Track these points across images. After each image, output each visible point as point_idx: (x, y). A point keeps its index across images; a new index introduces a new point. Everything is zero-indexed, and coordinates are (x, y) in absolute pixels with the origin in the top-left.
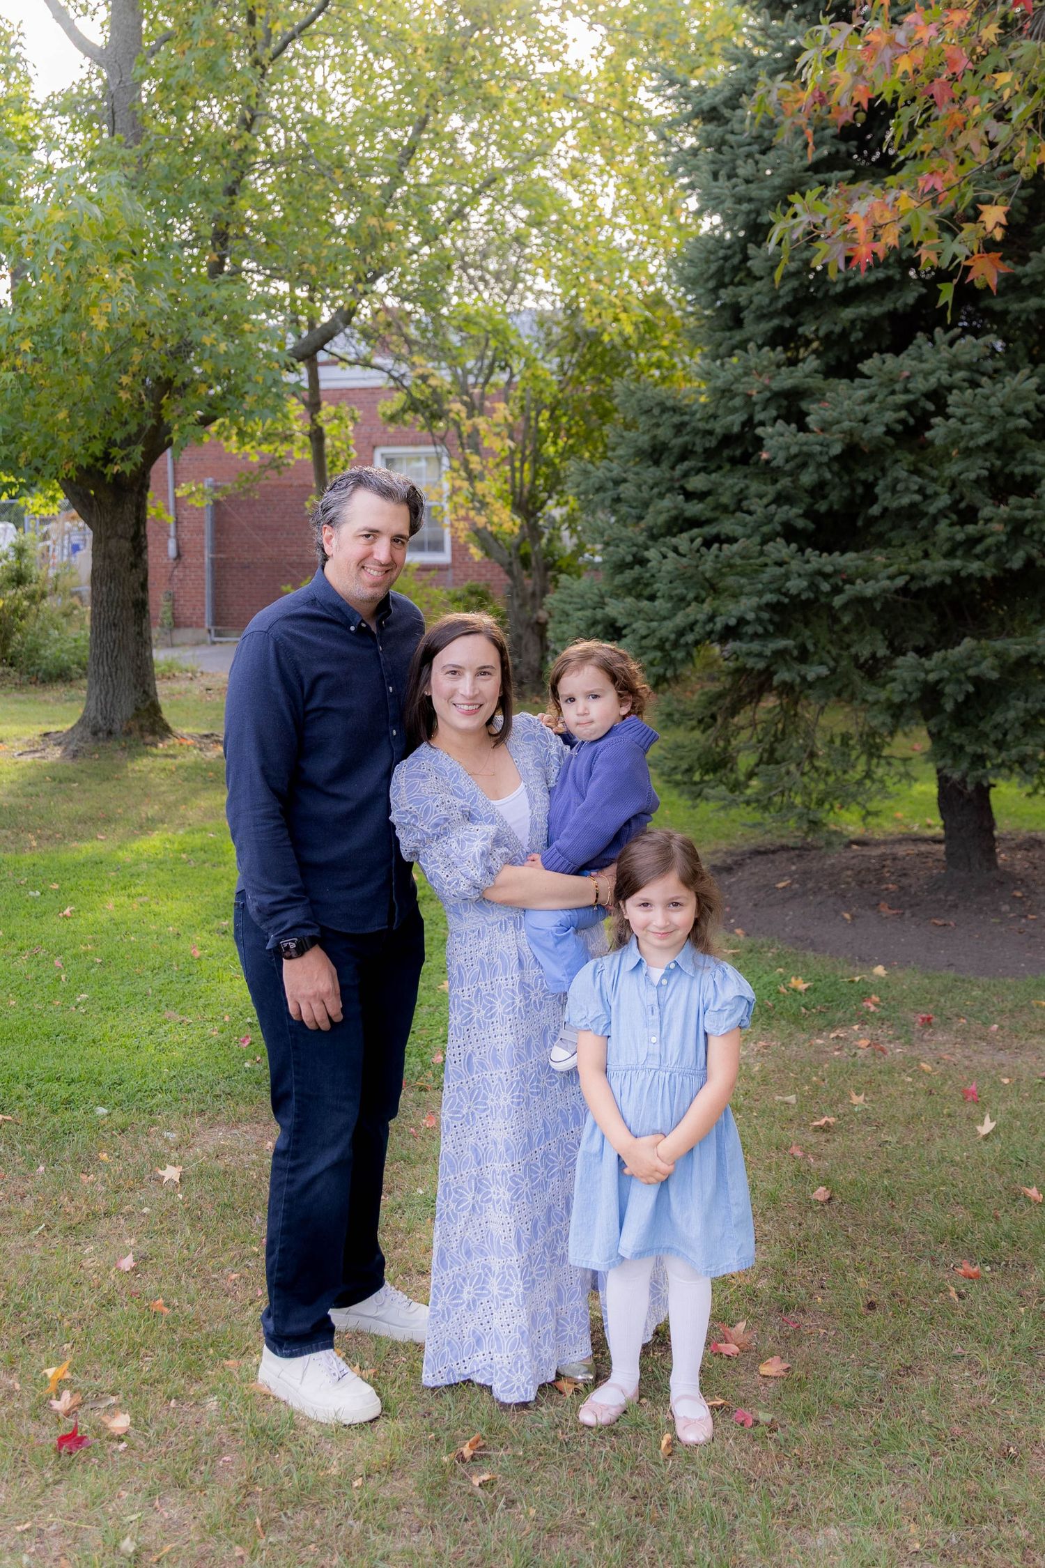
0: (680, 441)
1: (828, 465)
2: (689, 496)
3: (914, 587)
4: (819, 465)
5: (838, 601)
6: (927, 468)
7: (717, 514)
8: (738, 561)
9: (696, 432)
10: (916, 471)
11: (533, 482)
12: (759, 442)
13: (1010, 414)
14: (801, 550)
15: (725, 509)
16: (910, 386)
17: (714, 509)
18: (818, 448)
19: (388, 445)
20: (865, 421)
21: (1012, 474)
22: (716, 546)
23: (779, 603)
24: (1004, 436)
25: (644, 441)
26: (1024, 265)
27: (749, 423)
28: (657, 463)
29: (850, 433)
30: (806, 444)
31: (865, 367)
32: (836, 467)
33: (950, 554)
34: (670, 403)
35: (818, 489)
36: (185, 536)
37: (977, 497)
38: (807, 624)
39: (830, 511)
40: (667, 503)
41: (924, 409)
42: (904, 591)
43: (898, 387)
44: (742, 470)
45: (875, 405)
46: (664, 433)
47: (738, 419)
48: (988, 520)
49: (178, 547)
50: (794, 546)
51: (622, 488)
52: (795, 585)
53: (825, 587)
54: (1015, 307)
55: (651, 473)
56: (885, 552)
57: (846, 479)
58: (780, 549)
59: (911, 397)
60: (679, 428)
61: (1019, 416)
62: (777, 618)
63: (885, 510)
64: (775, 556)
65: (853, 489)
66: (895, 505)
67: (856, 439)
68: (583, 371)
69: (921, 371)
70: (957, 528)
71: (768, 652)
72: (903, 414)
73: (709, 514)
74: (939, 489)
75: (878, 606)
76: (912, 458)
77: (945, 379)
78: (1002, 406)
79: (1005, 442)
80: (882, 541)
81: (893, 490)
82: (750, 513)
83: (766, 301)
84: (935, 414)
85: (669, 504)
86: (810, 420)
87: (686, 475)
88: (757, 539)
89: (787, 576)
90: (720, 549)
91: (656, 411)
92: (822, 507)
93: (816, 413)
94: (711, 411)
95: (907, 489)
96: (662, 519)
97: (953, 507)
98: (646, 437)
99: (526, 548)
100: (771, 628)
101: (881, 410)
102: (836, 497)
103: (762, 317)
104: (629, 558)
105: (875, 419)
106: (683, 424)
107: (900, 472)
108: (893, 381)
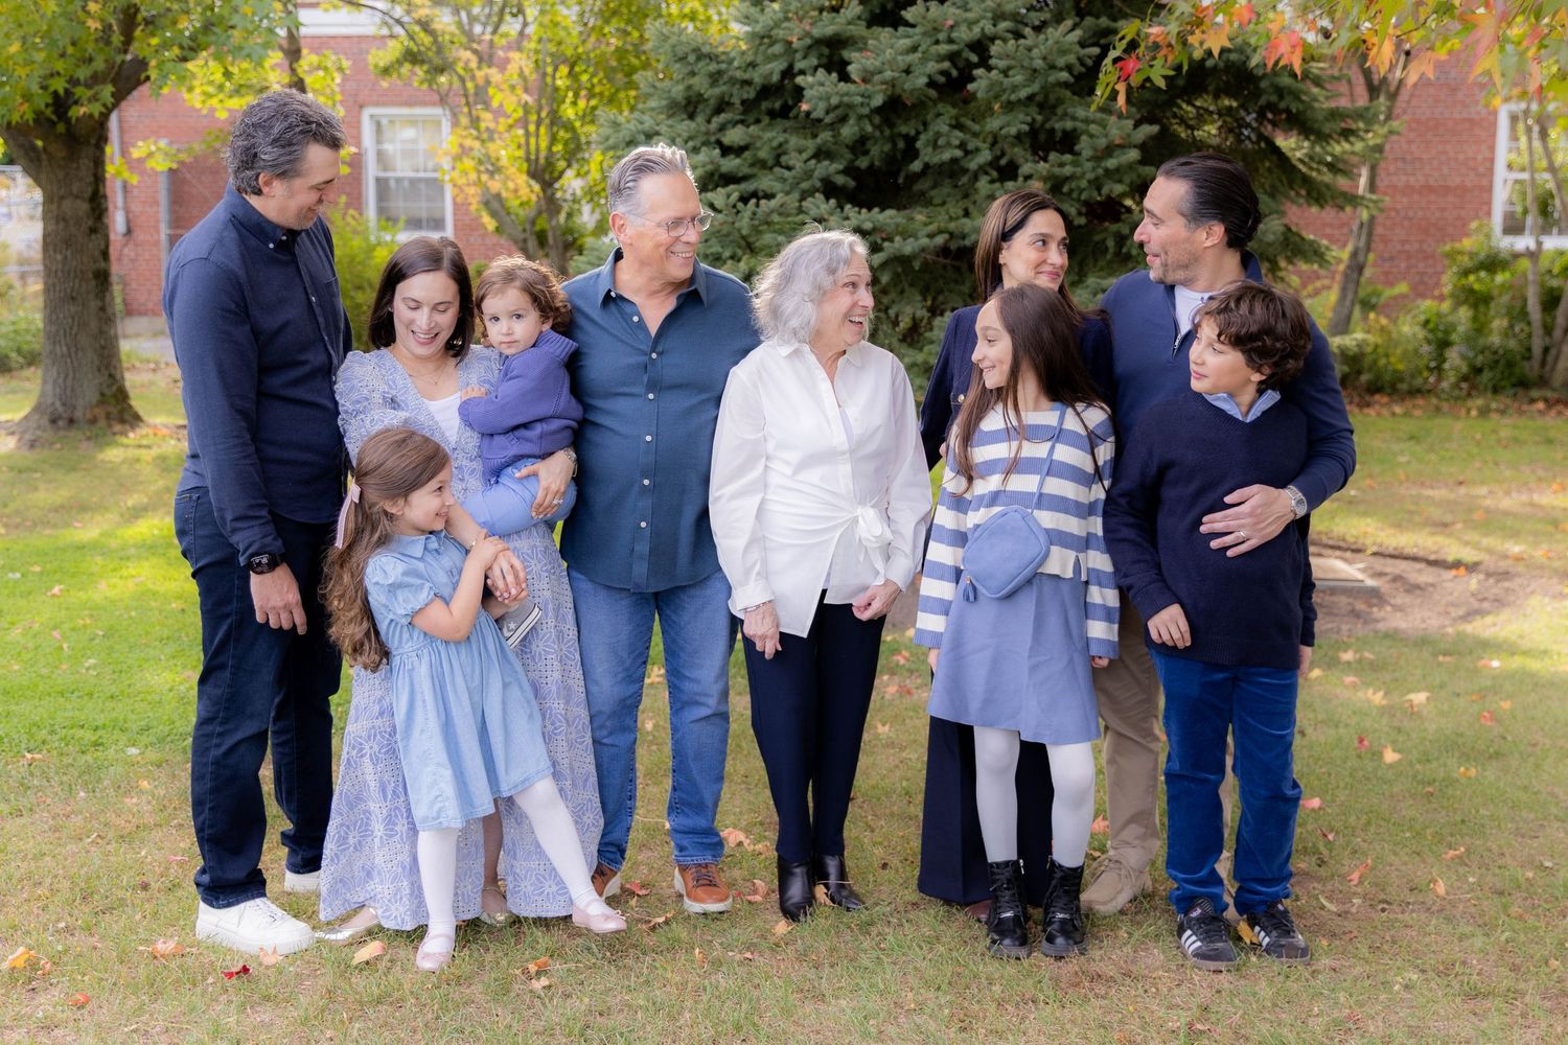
0: (717, 91)
1: (869, 117)
2: (726, 150)
3: (953, 246)
4: (860, 117)
6: (969, 123)
7: (755, 170)
8: (776, 218)
9: (733, 81)
10: (958, 126)
11: (549, 148)
12: (799, 92)
13: (1052, 67)
14: (840, 207)
15: (762, 164)
16: (954, 35)
17: (752, 165)
18: (859, 99)
19: (377, 104)
20: (907, 71)
21: (1052, 131)
22: (753, 201)
24: (1046, 90)
25: (678, 91)
27: (789, 73)
28: (691, 117)
29: (892, 83)
30: (847, 94)
31: (909, 14)
32: (877, 120)
34: (706, 49)
35: (860, 145)
36: (136, 208)
37: (1018, 153)
39: (870, 167)
40: (703, 156)
41: (967, 60)
42: (944, 251)
43: (942, 36)
44: (781, 123)
45: (918, 55)
46: (700, 83)
47: (775, 69)
48: (1028, 178)
49: (128, 222)
50: (833, 202)
55: (685, 127)
56: (925, 211)
57: (887, 132)
58: (819, 205)
59: (954, 47)
60: (715, 78)
61: (1061, 69)
63: (927, 166)
64: (814, 212)
65: (894, 144)
66: (936, 160)
67: (898, 91)
68: (607, 21)
69: (965, 20)
70: (997, 185)
72: (946, 65)
73: (746, 170)
74: (980, 144)
75: (917, 265)
76: (954, 112)
77: (989, 29)
78: (1044, 59)
79: (1046, 97)
80: (924, 200)
81: (935, 146)
82: (789, 168)
84: (977, 66)
85: (706, 158)
86: (851, 69)
87: (722, 128)
88: (796, 195)
90: (757, 205)
91: (692, 58)
92: (863, 163)
93: (858, 62)
94: (749, 59)
95: (948, 144)
97: (994, 163)
98: (681, 87)
99: (542, 224)
101: (924, 60)
102: (877, 151)
105: (917, 70)
106: (720, 73)
107: (942, 126)
108: (936, 30)
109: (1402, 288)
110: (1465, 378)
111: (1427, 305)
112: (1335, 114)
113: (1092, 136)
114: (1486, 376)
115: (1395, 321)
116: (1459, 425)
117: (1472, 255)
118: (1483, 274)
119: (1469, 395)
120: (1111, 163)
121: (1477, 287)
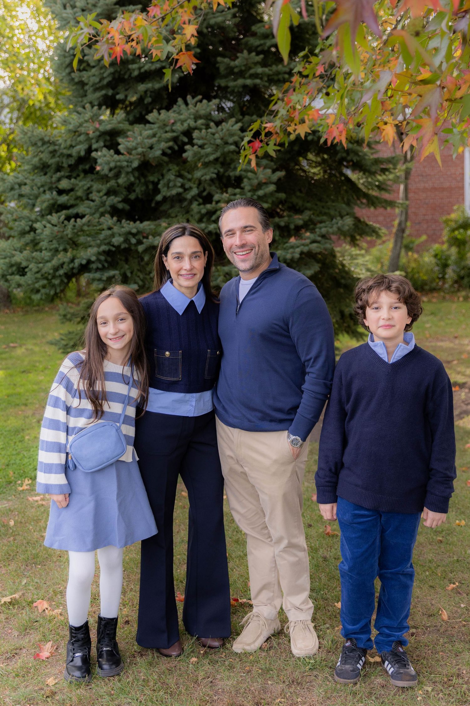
0: (54, 160)
1: (132, 173)
2: (61, 192)
4: (127, 173)
5: (141, 248)
6: (186, 174)
7: (78, 201)
8: (86, 228)
9: (62, 155)
10: (180, 176)
12: (95, 161)
13: (226, 143)
14: (119, 221)
15: (80, 199)
16: (174, 128)
17: (74, 199)
18: (125, 164)
20: (151, 148)
21: (229, 176)
22: (73, 220)
23: (110, 251)
24: (224, 155)
26: (234, 60)
27: (89, 150)
28: (44, 174)
29: (143, 154)
30: (119, 161)
31: (150, 117)
32: (136, 174)
33: (200, 221)
34: (46, 139)
35: (130, 188)
37: (212, 189)
38: (127, 261)
39: (137, 198)
40: (48, 196)
41: (182, 141)
43: (168, 129)
44: (90, 176)
45: (156, 139)
46: (45, 156)
47: (83, 147)
48: (217, 202)
50: (115, 219)
51: (23, 188)
52: (117, 240)
53: (133, 241)
54: (231, 84)
55: (40, 179)
56: (167, 220)
57: (143, 180)
58: (108, 221)
59: (175, 134)
60: (53, 154)
61: (231, 144)
62: (109, 259)
63: (165, 197)
64: (106, 224)
65: (147, 187)
66: (168, 194)
67: (147, 158)
69: (180, 120)
70: (202, 206)
71: (104, 278)
72: (171, 144)
73: (72, 202)
74: (192, 185)
76: (177, 168)
77: (192, 123)
78: (222, 139)
79: (225, 158)
81: (168, 186)
82: (93, 201)
83: (97, 80)
84: (186, 144)
85: (50, 196)
86: (121, 147)
87: (59, 180)
88: (97, 215)
89: (113, 235)
90: (76, 221)
91: (40, 144)
92: (132, 196)
93: (124, 144)
94: (69, 143)
95: (175, 186)
96: (45, 205)
97: (199, 195)
98: (37, 159)
100: (106, 265)
101: (159, 141)
102: (139, 190)
103: (96, 90)
104: (27, 228)
105: (156, 147)
106: (55, 151)
107: (171, 176)
108: (165, 125)
109: (424, 238)
110: (456, 282)
111: (436, 246)
112: (377, 161)
113: (249, 179)
114: (466, 280)
115: (421, 256)
116: (454, 306)
117: (456, 222)
118: (461, 231)
119: (458, 290)
120: (261, 193)
121: (459, 237)
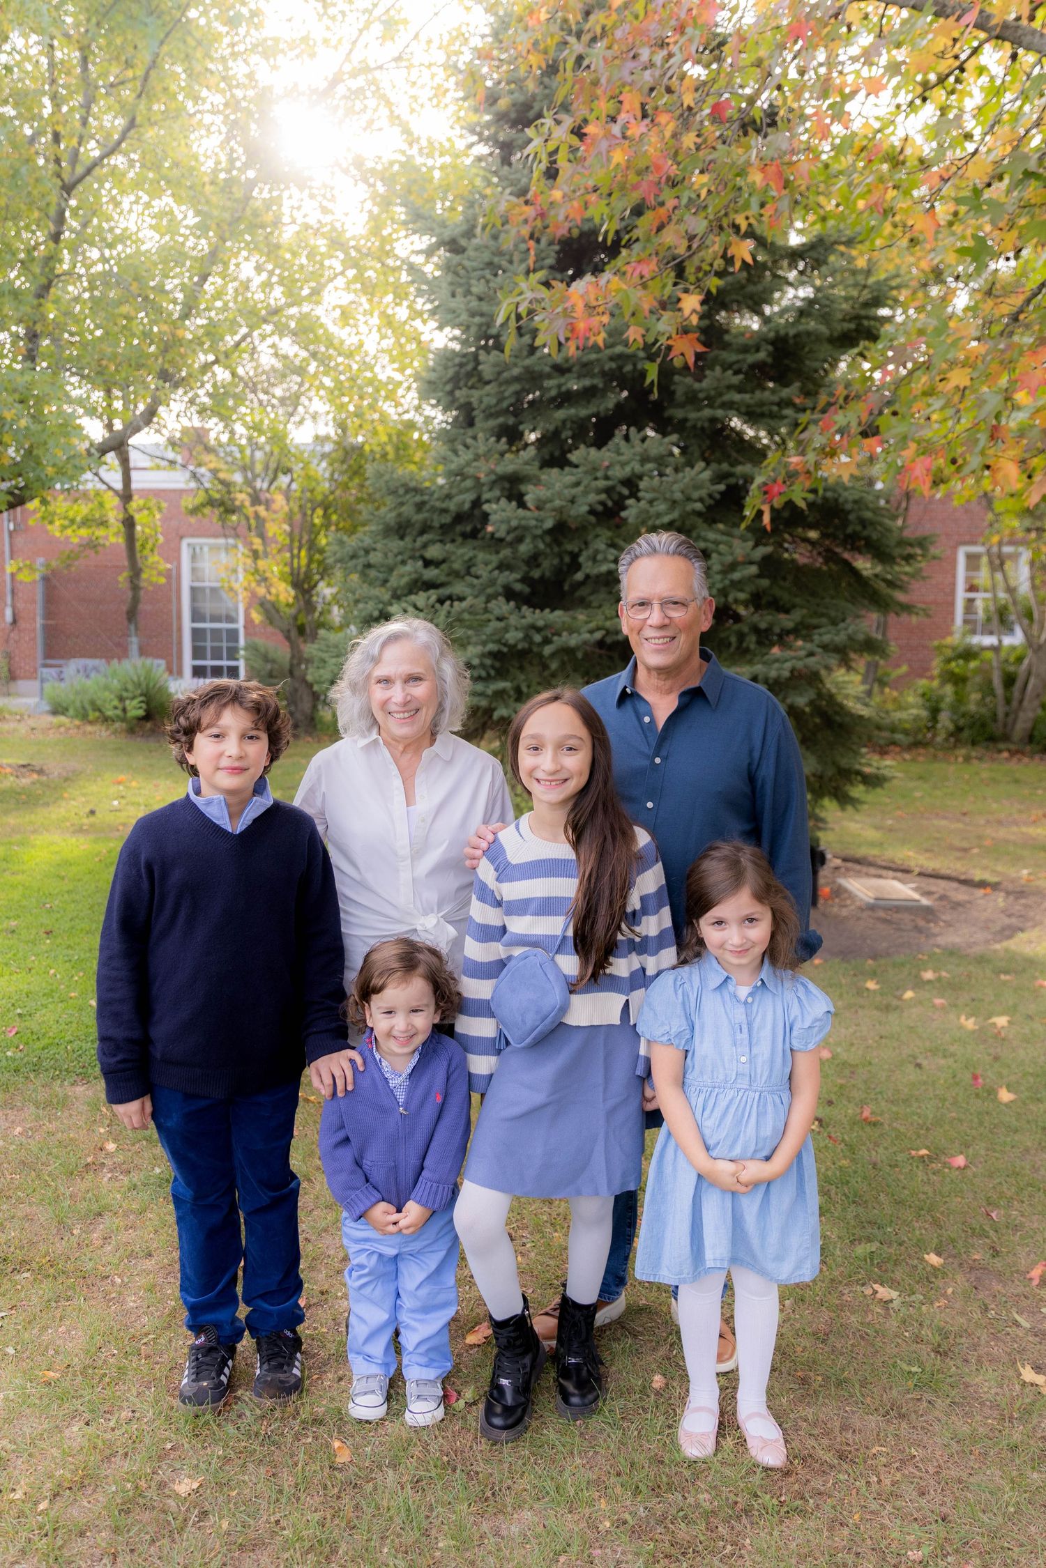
0: (420, 517)
1: (541, 537)
2: (428, 563)
3: (609, 640)
4: (535, 537)
5: (547, 650)
7: (453, 578)
8: (466, 616)
9: (433, 509)
10: (613, 545)
11: (308, 565)
12: (485, 517)
13: (689, 499)
14: (519, 608)
15: (456, 575)
16: (610, 473)
17: (448, 575)
18: (533, 523)
19: (192, 536)
20: (573, 501)
22: (448, 602)
23: (499, 652)
24: (685, 516)
25: (391, 517)
26: (700, 381)
27: (477, 503)
28: (402, 538)
29: (560, 510)
30: (524, 519)
31: (574, 457)
32: (548, 539)
34: (413, 484)
35: (533, 560)
36: (20, 605)
38: (521, 668)
39: (542, 577)
40: (408, 568)
41: (620, 493)
42: (601, 644)
43: (600, 474)
44: (471, 542)
45: (581, 488)
46: (408, 510)
47: (469, 497)
49: (14, 615)
50: (512, 604)
51: (372, 555)
52: (513, 636)
53: (538, 638)
54: (693, 415)
55: (395, 544)
56: (586, 612)
57: (556, 549)
58: (501, 606)
59: (610, 483)
60: (420, 507)
61: (696, 501)
62: (497, 664)
63: (587, 577)
64: (497, 612)
65: (562, 559)
66: (595, 571)
67: (565, 517)
68: (351, 479)
69: (619, 462)
71: (489, 692)
72: (603, 497)
73: (443, 579)
75: (580, 655)
76: (609, 534)
77: (638, 468)
78: (683, 492)
79: (685, 522)
80: (583, 603)
81: (594, 560)
82: (477, 577)
83: (494, 401)
84: (629, 498)
85: (411, 568)
86: (527, 498)
87: (425, 546)
88: (482, 599)
89: (506, 630)
90: (451, 606)
91: (401, 491)
92: (536, 574)
93: (532, 494)
94: (445, 491)
95: (605, 559)
96: (404, 581)
98: (393, 514)
99: (302, 619)
100: (492, 673)
101: (586, 493)
102: (547, 566)
103: (490, 415)
104: (376, 614)
105: (580, 500)
106: (423, 503)
107: (600, 545)
108: (595, 469)
109: (904, 669)
110: (951, 735)
111: (923, 682)
113: (720, 554)
114: (966, 734)
115: (901, 693)
116: (952, 768)
117: (954, 649)
118: (961, 662)
119: (955, 747)
120: (736, 576)
121: (957, 670)
